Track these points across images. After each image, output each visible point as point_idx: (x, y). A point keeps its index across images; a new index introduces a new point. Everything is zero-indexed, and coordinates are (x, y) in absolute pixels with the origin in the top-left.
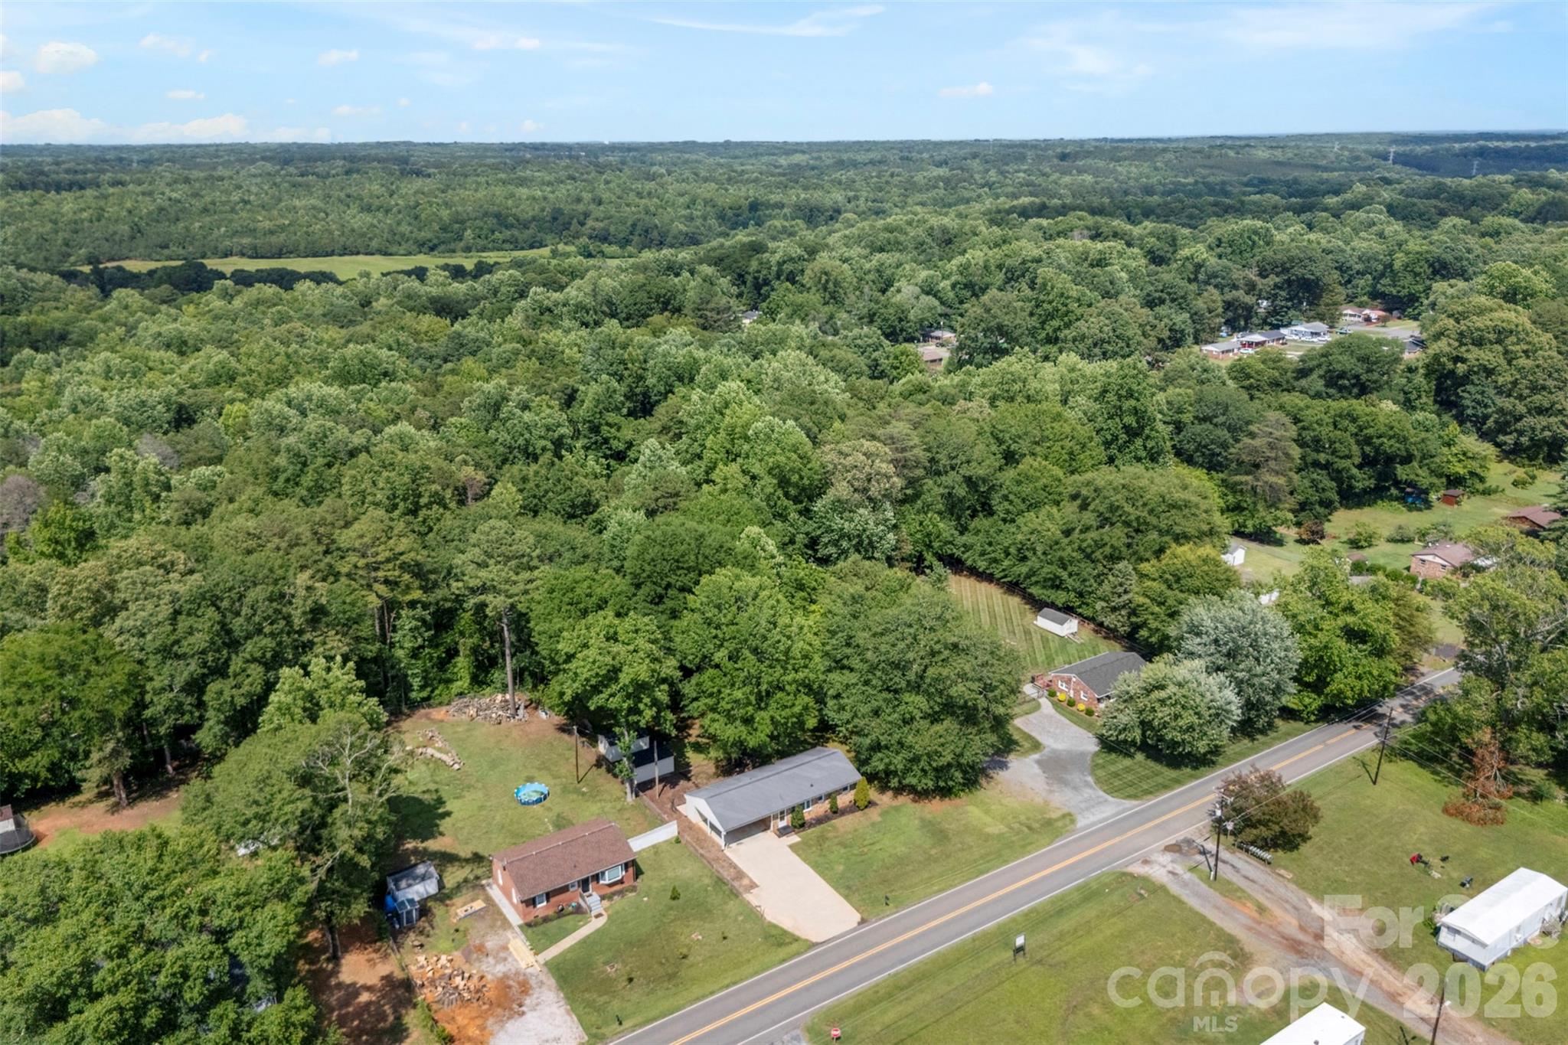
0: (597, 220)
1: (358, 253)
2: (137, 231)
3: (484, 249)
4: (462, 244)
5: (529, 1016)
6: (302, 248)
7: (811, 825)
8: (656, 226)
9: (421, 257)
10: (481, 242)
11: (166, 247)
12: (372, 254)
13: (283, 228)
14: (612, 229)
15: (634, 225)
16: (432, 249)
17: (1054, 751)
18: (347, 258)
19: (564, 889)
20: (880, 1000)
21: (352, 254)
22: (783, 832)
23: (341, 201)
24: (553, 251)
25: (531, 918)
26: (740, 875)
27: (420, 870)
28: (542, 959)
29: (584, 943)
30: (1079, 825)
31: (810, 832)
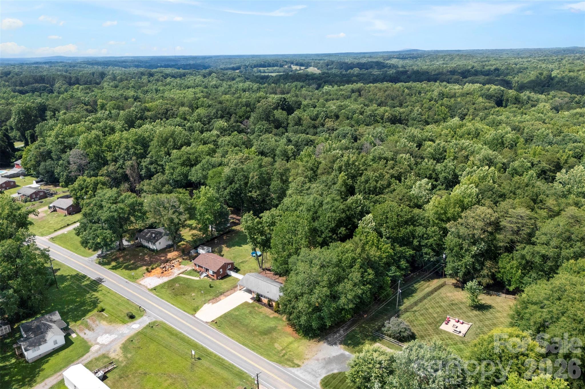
5: (159, 279)
7: (260, 303)
22: (251, 298)
26: (228, 296)
27: (205, 247)
28: (181, 275)
29: (188, 279)
30: (291, 369)
31: (257, 304)
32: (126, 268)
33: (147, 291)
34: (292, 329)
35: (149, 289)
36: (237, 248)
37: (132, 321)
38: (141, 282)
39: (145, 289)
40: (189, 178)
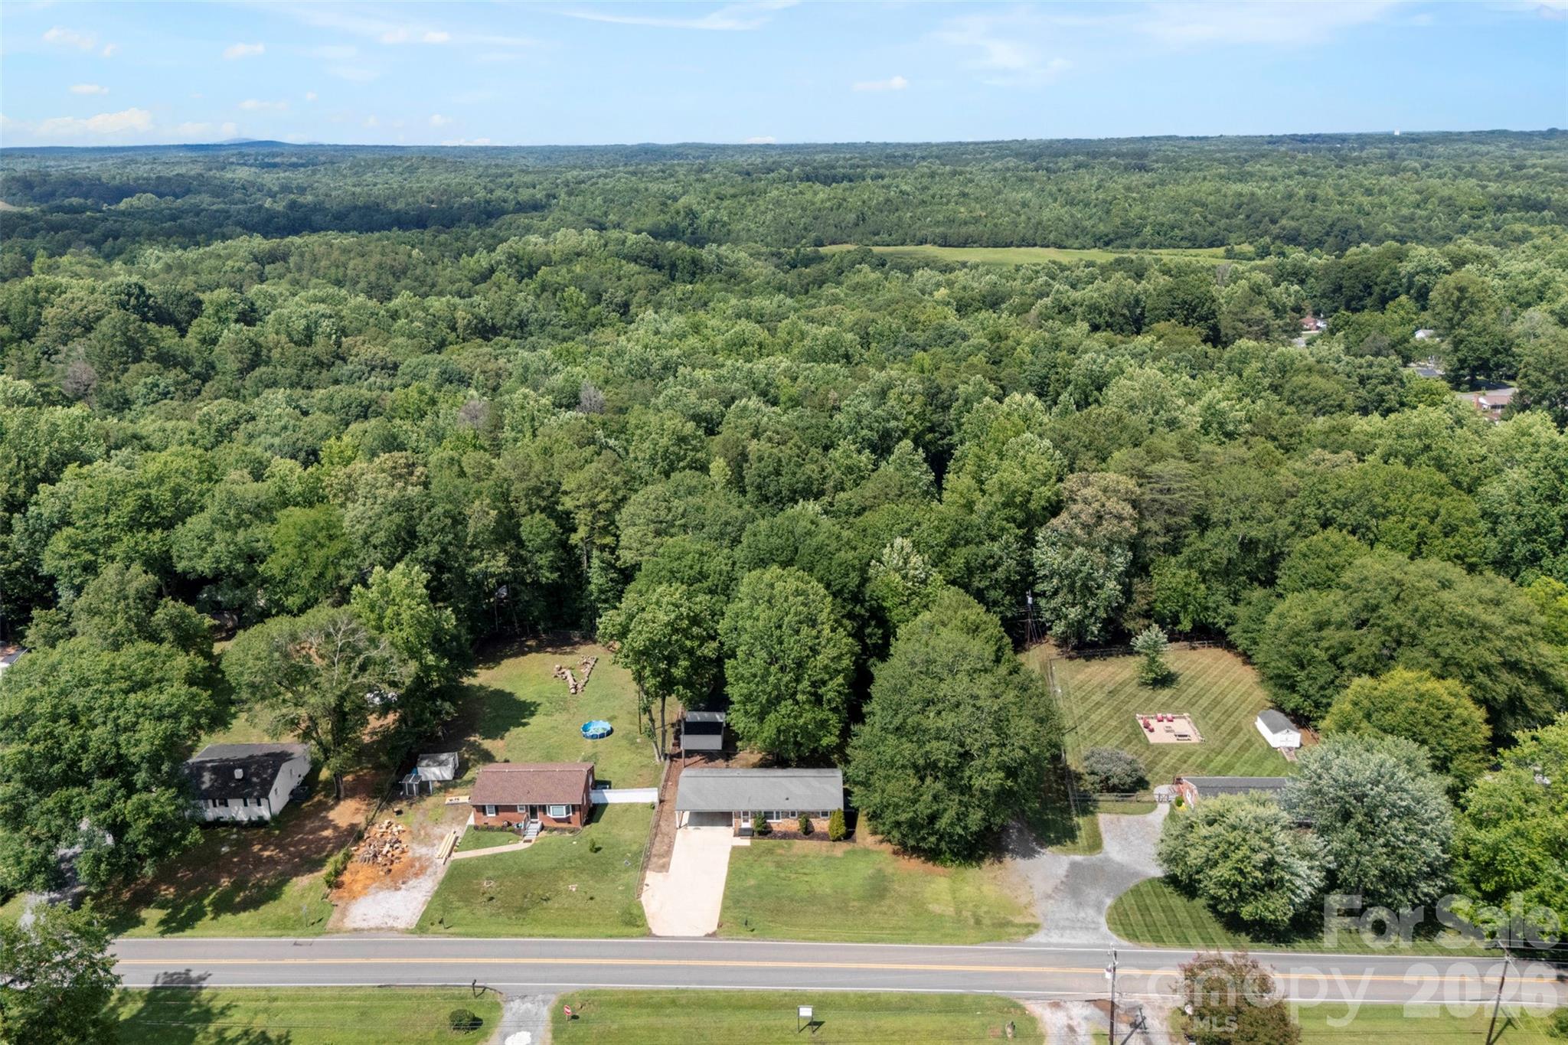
0: (1293, 218)
1: (1035, 245)
2: (862, 218)
3: (1160, 246)
4: (1138, 240)
5: (402, 893)
6: (985, 238)
7: (775, 837)
8: (1359, 227)
9: (1095, 251)
10: (1157, 238)
11: (878, 234)
12: (1048, 246)
13: (977, 220)
14: (1304, 229)
15: (1332, 225)
16: (1107, 244)
17: (1108, 860)
18: (1023, 249)
19: (512, 809)
20: (647, 1005)
21: (1029, 245)
22: (741, 833)
23: (1051, 194)
24: (1227, 251)
25: (481, 823)
26: (668, 853)
27: (444, 757)
28: (455, 856)
29: (494, 856)
30: (1031, 939)
31: (766, 842)
32: (225, 905)
33: (415, 938)
34: (919, 861)
35: (412, 932)
36: (515, 731)
37: (485, 1034)
38: (349, 923)
39: (396, 934)
40: (180, 567)
